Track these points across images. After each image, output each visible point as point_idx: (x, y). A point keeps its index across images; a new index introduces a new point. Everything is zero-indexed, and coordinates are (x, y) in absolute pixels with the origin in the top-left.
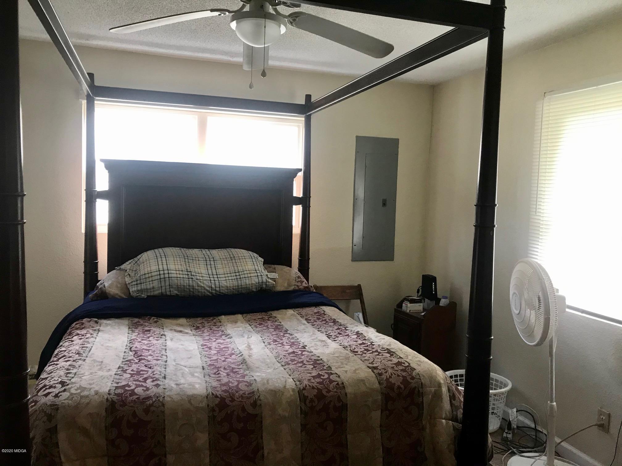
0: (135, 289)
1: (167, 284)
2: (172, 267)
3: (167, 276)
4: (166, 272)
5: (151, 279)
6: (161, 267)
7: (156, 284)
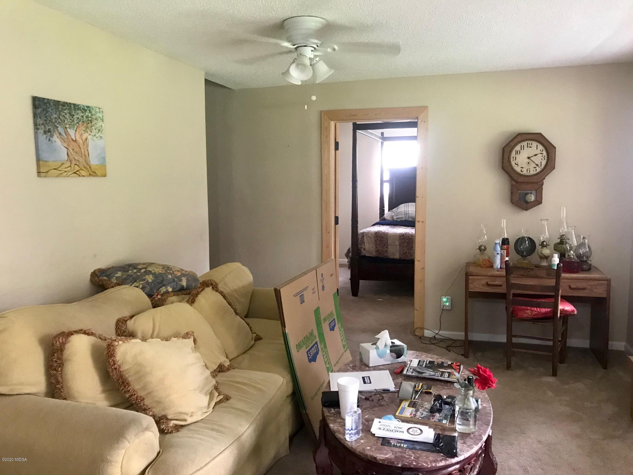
0: (395, 217)
1: (408, 216)
2: (410, 209)
3: (407, 213)
4: (407, 211)
5: (401, 214)
6: (405, 209)
7: (403, 216)
